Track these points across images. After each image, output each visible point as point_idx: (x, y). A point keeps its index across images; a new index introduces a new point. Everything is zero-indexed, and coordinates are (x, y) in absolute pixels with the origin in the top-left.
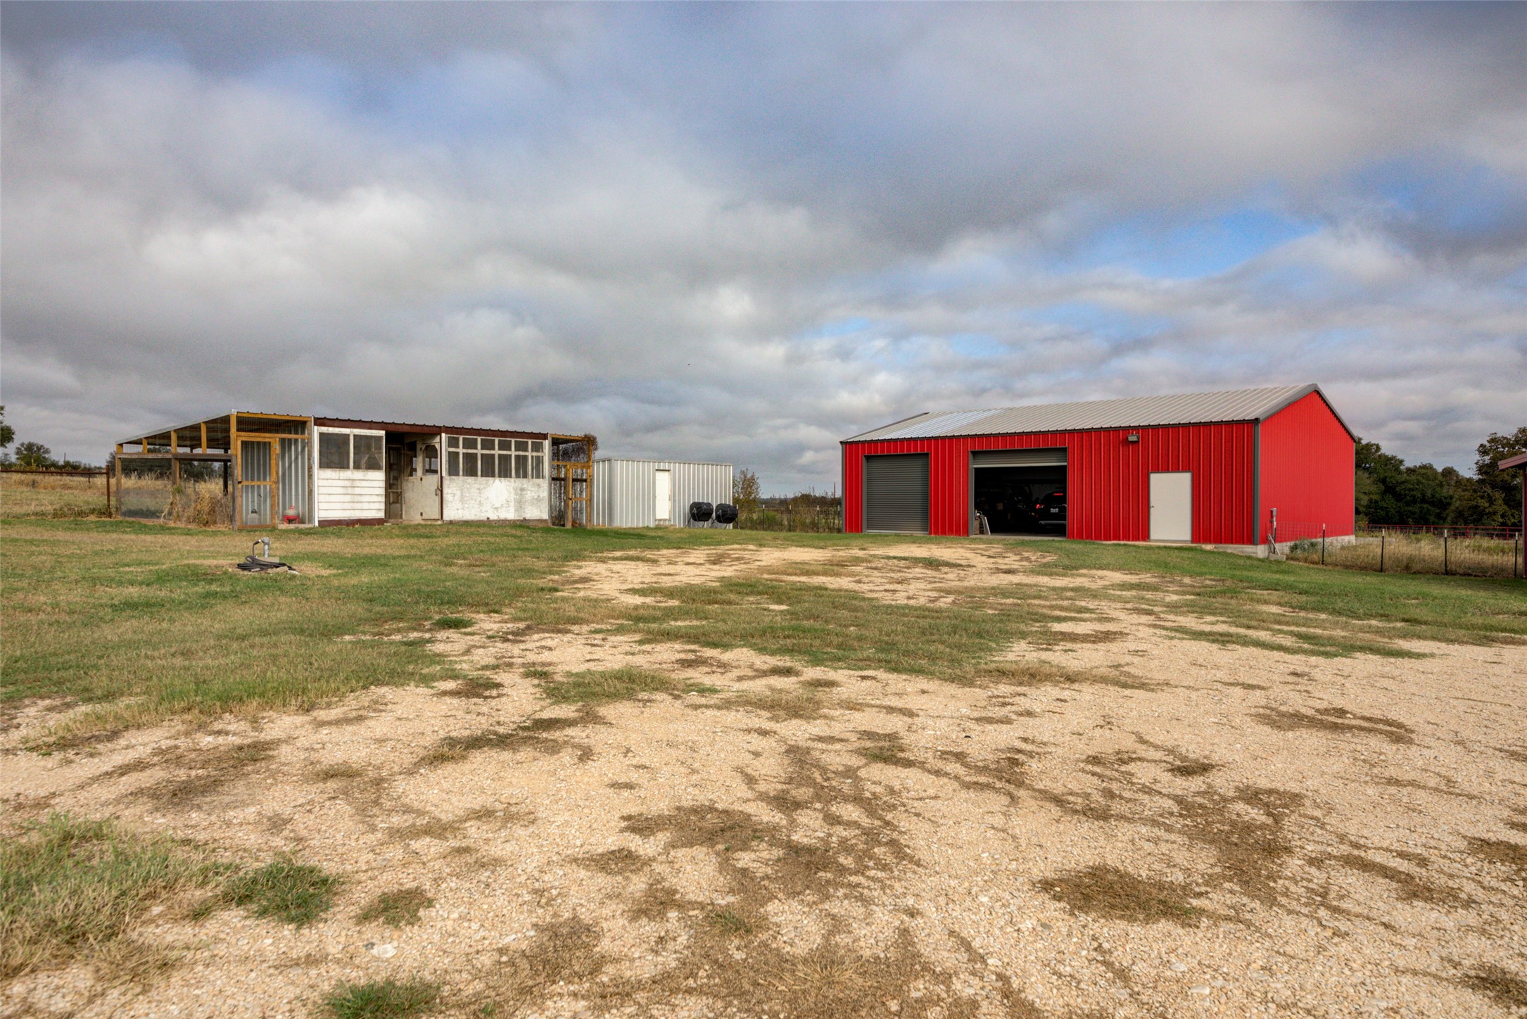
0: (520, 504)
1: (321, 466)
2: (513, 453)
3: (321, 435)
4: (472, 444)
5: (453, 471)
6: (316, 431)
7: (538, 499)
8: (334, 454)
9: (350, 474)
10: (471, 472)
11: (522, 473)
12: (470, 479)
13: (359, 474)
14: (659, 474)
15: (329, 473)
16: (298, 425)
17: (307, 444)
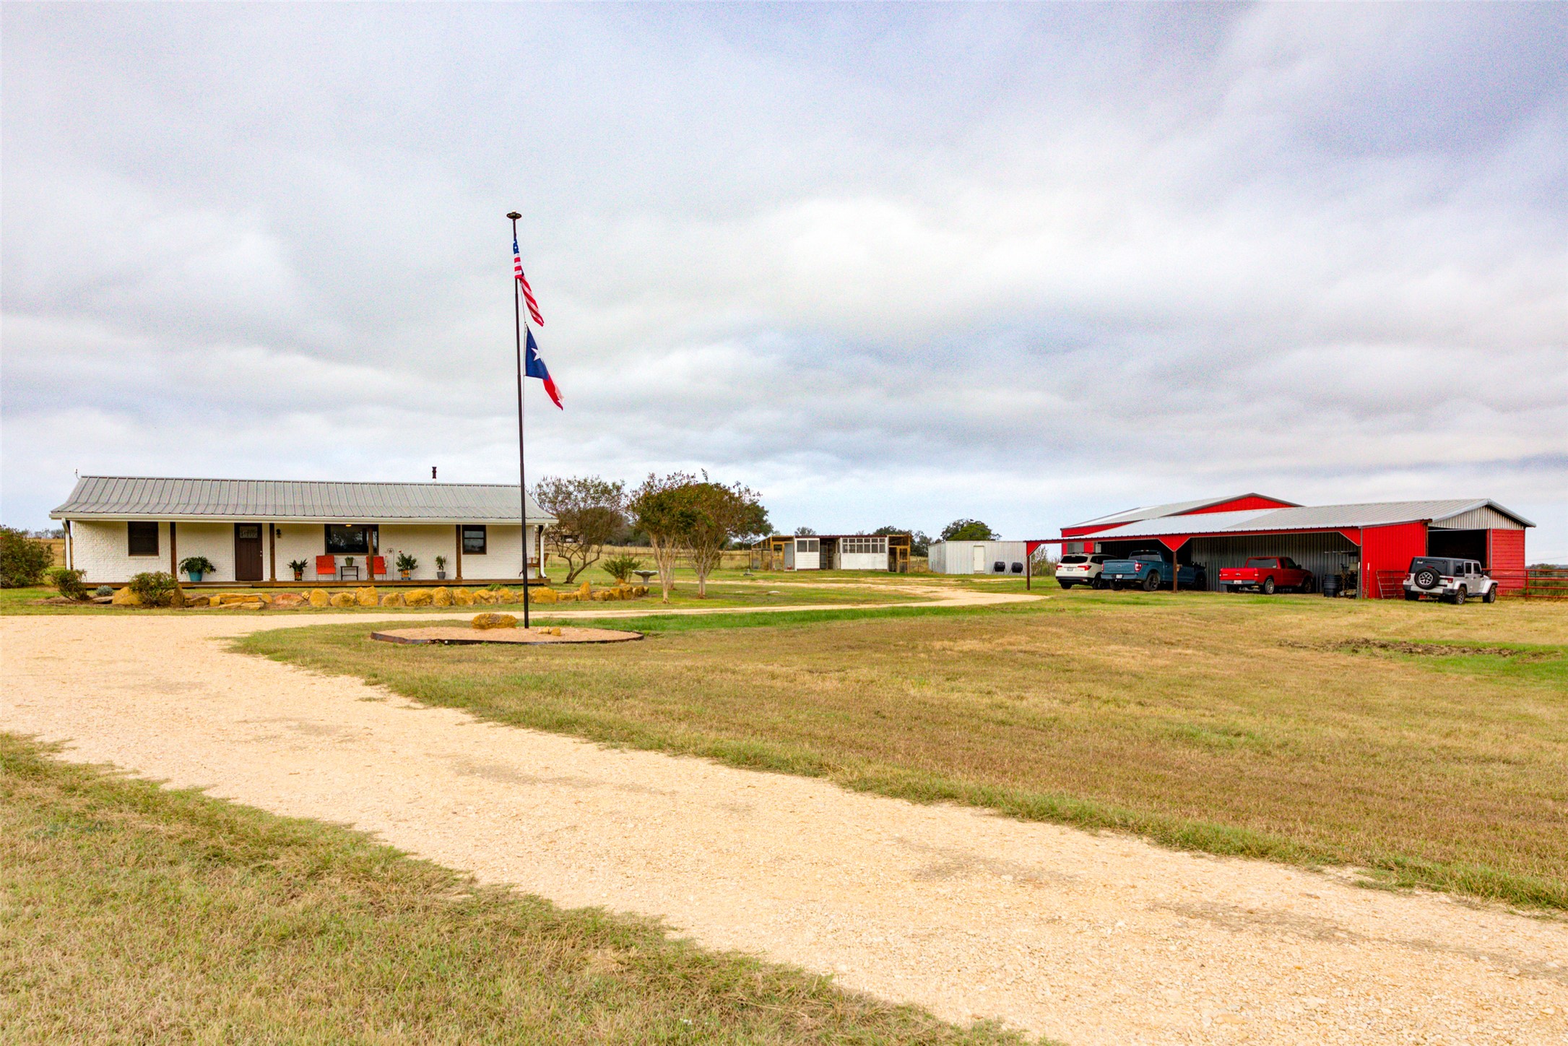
0: (874, 563)
1: (798, 551)
2: (871, 543)
3: (798, 541)
4: (854, 541)
5: (845, 551)
6: (796, 540)
7: (882, 561)
8: (802, 547)
9: (808, 553)
10: (852, 551)
11: (875, 550)
12: (852, 554)
13: (811, 553)
14: (976, 548)
15: (800, 553)
16: (790, 539)
17: (794, 544)
